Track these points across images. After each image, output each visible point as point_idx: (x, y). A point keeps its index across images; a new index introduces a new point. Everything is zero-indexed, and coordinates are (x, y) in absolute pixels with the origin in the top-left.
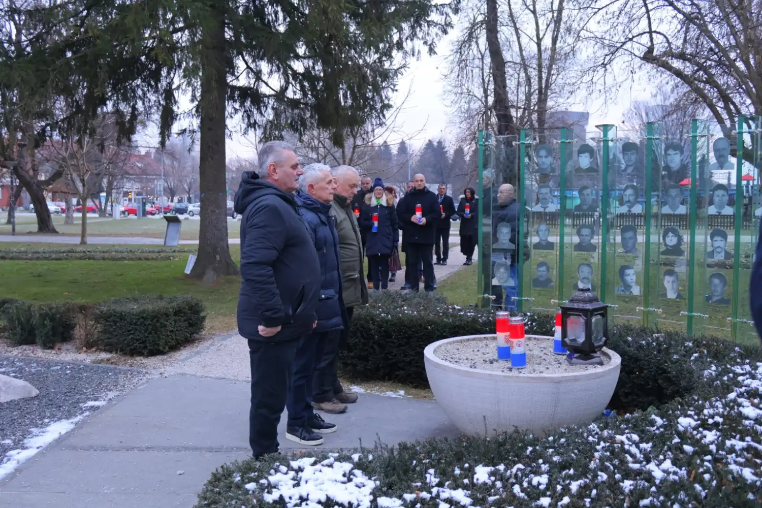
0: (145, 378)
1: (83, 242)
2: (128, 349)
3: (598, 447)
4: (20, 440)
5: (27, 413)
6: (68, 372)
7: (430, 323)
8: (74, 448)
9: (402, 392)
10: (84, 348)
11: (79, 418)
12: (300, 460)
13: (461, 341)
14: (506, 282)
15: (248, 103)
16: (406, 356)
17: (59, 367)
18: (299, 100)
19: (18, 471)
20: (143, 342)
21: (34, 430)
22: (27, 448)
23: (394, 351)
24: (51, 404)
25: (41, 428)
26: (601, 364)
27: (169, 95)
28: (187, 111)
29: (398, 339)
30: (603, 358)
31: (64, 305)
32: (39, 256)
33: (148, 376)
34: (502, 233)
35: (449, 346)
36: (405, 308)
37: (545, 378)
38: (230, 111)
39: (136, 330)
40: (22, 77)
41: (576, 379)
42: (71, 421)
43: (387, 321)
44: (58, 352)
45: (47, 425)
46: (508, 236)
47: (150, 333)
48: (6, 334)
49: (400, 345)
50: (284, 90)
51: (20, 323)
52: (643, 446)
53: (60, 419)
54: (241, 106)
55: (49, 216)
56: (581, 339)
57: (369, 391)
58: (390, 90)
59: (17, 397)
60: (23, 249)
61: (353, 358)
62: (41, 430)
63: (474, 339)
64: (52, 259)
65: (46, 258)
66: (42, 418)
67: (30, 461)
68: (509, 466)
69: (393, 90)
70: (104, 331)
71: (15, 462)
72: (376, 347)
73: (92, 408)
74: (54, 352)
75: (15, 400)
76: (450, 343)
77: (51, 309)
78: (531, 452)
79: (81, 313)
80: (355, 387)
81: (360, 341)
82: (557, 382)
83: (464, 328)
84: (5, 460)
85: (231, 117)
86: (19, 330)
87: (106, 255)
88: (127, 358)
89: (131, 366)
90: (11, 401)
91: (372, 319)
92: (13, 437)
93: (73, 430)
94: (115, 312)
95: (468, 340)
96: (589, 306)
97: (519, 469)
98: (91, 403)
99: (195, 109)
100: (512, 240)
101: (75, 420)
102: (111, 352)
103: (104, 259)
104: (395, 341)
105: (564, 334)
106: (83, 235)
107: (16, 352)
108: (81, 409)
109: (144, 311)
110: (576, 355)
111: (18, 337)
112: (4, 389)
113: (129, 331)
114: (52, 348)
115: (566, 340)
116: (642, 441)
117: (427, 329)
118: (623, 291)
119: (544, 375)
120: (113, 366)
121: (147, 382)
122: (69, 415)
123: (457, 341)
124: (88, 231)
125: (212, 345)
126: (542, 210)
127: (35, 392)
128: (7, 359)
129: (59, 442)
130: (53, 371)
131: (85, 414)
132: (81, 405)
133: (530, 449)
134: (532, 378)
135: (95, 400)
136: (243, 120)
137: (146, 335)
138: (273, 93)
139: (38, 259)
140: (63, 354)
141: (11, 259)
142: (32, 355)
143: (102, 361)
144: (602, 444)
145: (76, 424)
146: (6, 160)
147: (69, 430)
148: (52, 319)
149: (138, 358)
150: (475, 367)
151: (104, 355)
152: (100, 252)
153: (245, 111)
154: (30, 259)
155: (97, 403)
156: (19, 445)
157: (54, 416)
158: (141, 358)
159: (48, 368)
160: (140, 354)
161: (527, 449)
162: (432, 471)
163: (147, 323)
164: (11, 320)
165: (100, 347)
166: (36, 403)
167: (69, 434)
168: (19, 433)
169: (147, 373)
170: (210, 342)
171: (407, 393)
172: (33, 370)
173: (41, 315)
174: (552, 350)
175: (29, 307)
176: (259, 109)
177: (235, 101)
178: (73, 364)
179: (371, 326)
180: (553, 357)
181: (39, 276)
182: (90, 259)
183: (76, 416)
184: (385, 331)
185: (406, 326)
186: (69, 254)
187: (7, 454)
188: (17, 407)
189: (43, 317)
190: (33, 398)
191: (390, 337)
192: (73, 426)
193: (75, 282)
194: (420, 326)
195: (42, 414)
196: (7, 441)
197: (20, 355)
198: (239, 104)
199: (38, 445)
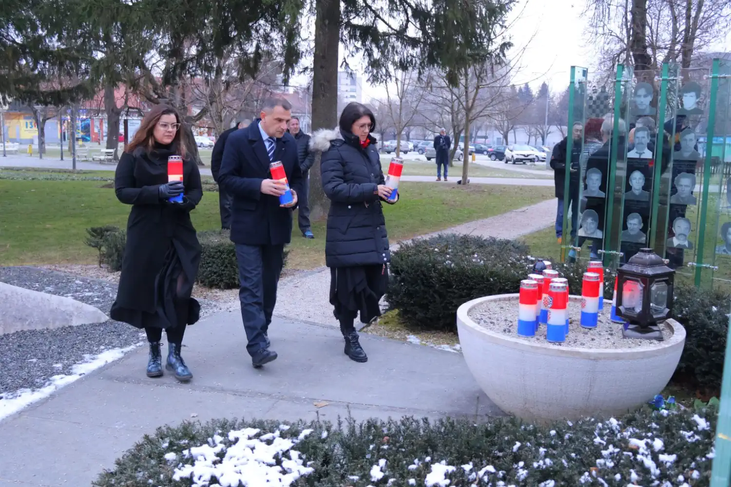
0: (211, 311)
2: (207, 280)
3: (604, 453)
4: (69, 365)
5: (89, 339)
8: (111, 378)
9: (458, 346)
11: (132, 347)
12: (243, 430)
14: (594, 233)
15: (368, 42)
18: (419, 38)
19: (52, 396)
20: (219, 275)
21: (87, 356)
22: (71, 374)
23: (454, 301)
25: (94, 354)
26: (660, 339)
30: (666, 333)
33: (215, 310)
34: (592, 179)
36: (476, 256)
37: (578, 353)
38: (351, 50)
39: (214, 263)
41: (618, 357)
42: (123, 350)
43: (449, 270)
45: (101, 352)
46: (598, 184)
47: (226, 267)
49: (461, 296)
50: (404, 28)
51: (117, 250)
52: (663, 457)
53: (114, 347)
54: (362, 45)
55: (196, 150)
56: (638, 310)
57: (423, 342)
59: (87, 322)
61: (413, 305)
62: (93, 357)
66: (98, 346)
67: (68, 387)
68: (477, 467)
69: (502, 26)
71: (54, 387)
72: (436, 296)
75: (85, 325)
78: (519, 448)
80: (412, 336)
81: (420, 288)
82: (596, 358)
84: (47, 383)
85: (353, 56)
86: (116, 255)
88: (204, 290)
89: (205, 298)
90: (82, 326)
91: (434, 266)
92: (66, 362)
93: (120, 359)
96: (650, 272)
97: (487, 473)
100: (602, 188)
101: (127, 349)
104: (456, 291)
105: (619, 302)
107: (111, 277)
108: (138, 338)
109: (222, 245)
110: (631, 326)
111: (115, 263)
112: (76, 313)
113: (207, 263)
115: (621, 308)
116: (666, 450)
117: (489, 281)
118: (724, 251)
119: (584, 349)
121: (211, 315)
122: (124, 344)
125: (291, 281)
126: (637, 156)
127: (104, 318)
128: (100, 283)
129: (101, 372)
131: (138, 345)
132: (140, 334)
133: (518, 444)
134: (563, 352)
136: (364, 58)
137: (223, 268)
138: (393, 32)
144: (611, 448)
145: (126, 353)
147: (116, 359)
149: (214, 290)
153: (366, 50)
156: (67, 371)
157: (111, 344)
158: (217, 290)
160: (218, 287)
161: (515, 444)
163: (223, 256)
164: (109, 247)
166: (102, 329)
167: (115, 363)
168: (73, 358)
169: (215, 306)
170: (290, 278)
174: (609, 316)
177: (356, 40)
179: (433, 274)
183: (130, 345)
184: (445, 280)
187: (51, 379)
188: (84, 332)
190: (100, 324)
191: (451, 286)
192: (121, 355)
195: (103, 341)
196: (59, 366)
197: (113, 280)
198: (360, 43)
199: (82, 372)
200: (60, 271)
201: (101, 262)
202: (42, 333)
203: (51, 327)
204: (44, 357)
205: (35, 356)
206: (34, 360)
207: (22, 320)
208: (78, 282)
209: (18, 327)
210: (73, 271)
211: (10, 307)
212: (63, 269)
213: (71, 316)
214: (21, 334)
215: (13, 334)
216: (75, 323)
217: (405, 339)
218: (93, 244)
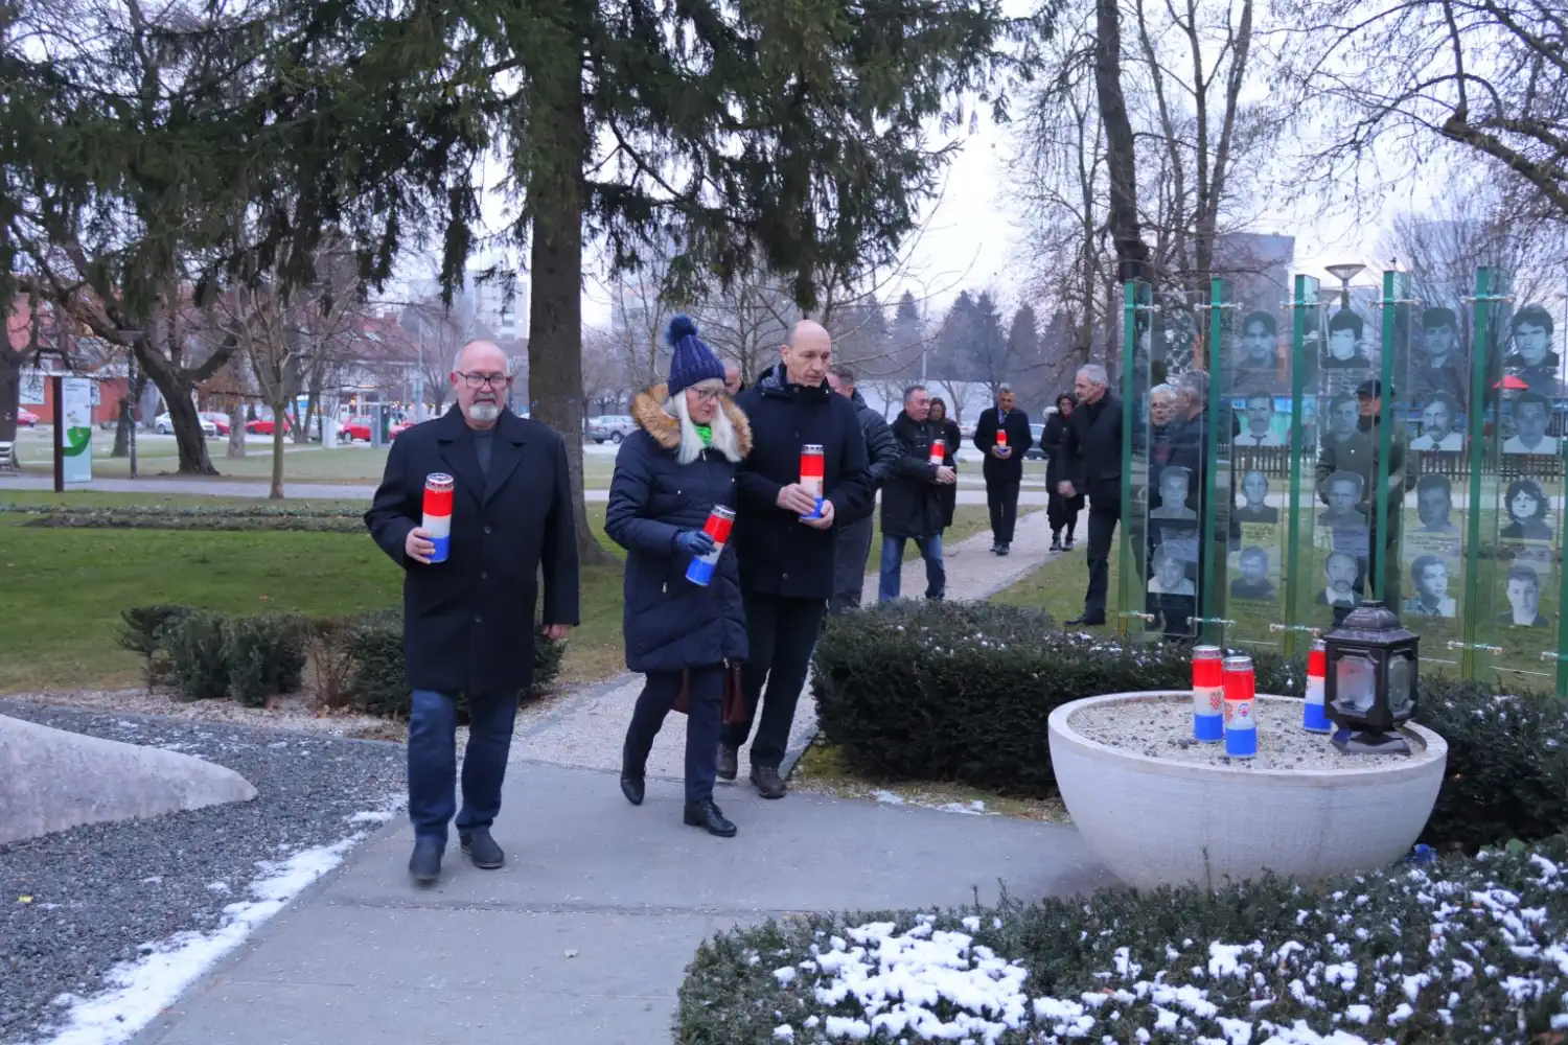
1: (276, 495)
3: (1437, 914)
4: (242, 884)
5: (245, 832)
6: (305, 753)
7: (1037, 666)
8: (351, 902)
9: (979, 805)
10: (327, 707)
11: (345, 844)
12: (865, 926)
13: (1115, 703)
14: (1177, 585)
15: (619, 219)
16: (986, 732)
17: (284, 744)
18: (722, 210)
19: (252, 941)
21: (266, 866)
22: (257, 900)
23: (962, 722)
24: (284, 813)
25: (277, 861)
26: (1406, 752)
27: (463, 199)
28: (496, 232)
29: (971, 697)
30: (1411, 744)
31: (284, 621)
32: (191, 522)
34: (1171, 488)
35: (1093, 712)
36: (980, 635)
37: (1303, 778)
40: (192, 166)
41: (1365, 781)
42: (331, 848)
43: (948, 662)
44: (275, 713)
45: (288, 855)
46: (1182, 495)
48: (170, 676)
49: (974, 711)
50: (695, 188)
51: (198, 655)
52: (1528, 913)
53: (309, 845)
54: (603, 223)
55: (201, 441)
56: (1366, 703)
57: (911, 802)
58: (922, 194)
59: (217, 801)
60: (158, 507)
61: (876, 734)
62: (278, 865)
63: (1139, 700)
64: (222, 529)
65: (210, 527)
66: (275, 842)
67: (270, 923)
68: (1272, 945)
69: (928, 195)
70: (366, 674)
71: (243, 926)
72: (924, 712)
73: (367, 823)
74: (266, 713)
75: (214, 807)
76: (1094, 707)
77: (261, 628)
78: (1306, 920)
79: (320, 636)
80: (884, 792)
81: (893, 700)
82: (1329, 785)
83: (1106, 679)
84: (223, 920)
86: (196, 668)
87: (328, 521)
90: (207, 808)
91: (918, 658)
92: (228, 878)
93: (340, 867)
94: (391, 636)
95: (1128, 701)
96: (1383, 638)
97: (1292, 952)
98: (364, 816)
99: (512, 229)
100: (1190, 503)
101: (340, 847)
102: (379, 716)
103: (325, 529)
104: (966, 701)
105: (1330, 692)
106: (276, 481)
107: (191, 711)
108: (346, 826)
110: (1355, 734)
111: (193, 682)
112: (193, 783)
114: (262, 705)
115: (1335, 704)
116: (1524, 904)
117: (1032, 678)
118: (1420, 608)
119: (1297, 771)
120: (390, 744)
122: (327, 838)
123: (1108, 704)
124: (286, 473)
125: (579, 703)
126: (1253, 442)
127: (250, 792)
128: (178, 725)
129: (319, 888)
130: (274, 750)
131: (356, 837)
132: (345, 818)
133: (1303, 914)
134: (1277, 777)
135: (371, 810)
136: (608, 250)
138: (671, 197)
139: (193, 526)
140: (286, 718)
141: (140, 526)
142: (223, 717)
143: (366, 732)
144: (1445, 908)
145: (345, 854)
146: (120, 327)
147: (333, 866)
148: (264, 649)
150: (1155, 755)
151: (366, 722)
152: (313, 515)
153: (612, 234)
154: (180, 527)
155: (375, 816)
156: (241, 892)
157: (298, 838)
159: (264, 745)
161: (1297, 914)
162: (1124, 951)
164: (179, 648)
165: (358, 705)
166: (256, 812)
167: (334, 874)
168: (238, 871)
170: (573, 698)
171: (988, 806)
172: (236, 749)
173: (241, 640)
174: (1300, 724)
175: (217, 625)
176: (640, 230)
177: (592, 213)
178: (310, 738)
179: (916, 672)
180: (1303, 738)
181: (204, 561)
182: (296, 528)
183: (340, 839)
184: (944, 682)
185: (987, 672)
186: (251, 518)
187: (225, 910)
188: (221, 820)
189: (246, 643)
190: (248, 804)
191: (955, 693)
192: (338, 860)
193: (274, 574)
194: (1018, 672)
195: (273, 834)
196: (219, 886)
197: (201, 717)
198: (598, 218)
199: (282, 895)
200: (63, 704)
201: (152, 682)
202: (131, 827)
203: (143, 815)
204: (173, 871)
205: (154, 870)
206: (157, 879)
207: (82, 801)
208: (125, 724)
209: (76, 817)
210: (94, 702)
211: (58, 777)
212: (64, 699)
213: (183, 790)
214: (86, 832)
215: (67, 832)
216: (192, 803)
217: (873, 798)
218: (134, 644)
